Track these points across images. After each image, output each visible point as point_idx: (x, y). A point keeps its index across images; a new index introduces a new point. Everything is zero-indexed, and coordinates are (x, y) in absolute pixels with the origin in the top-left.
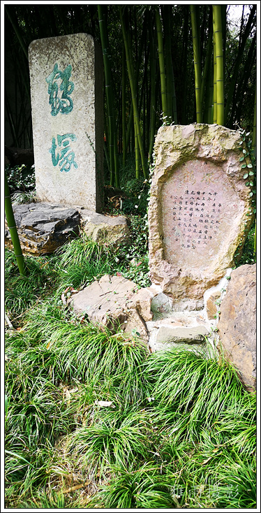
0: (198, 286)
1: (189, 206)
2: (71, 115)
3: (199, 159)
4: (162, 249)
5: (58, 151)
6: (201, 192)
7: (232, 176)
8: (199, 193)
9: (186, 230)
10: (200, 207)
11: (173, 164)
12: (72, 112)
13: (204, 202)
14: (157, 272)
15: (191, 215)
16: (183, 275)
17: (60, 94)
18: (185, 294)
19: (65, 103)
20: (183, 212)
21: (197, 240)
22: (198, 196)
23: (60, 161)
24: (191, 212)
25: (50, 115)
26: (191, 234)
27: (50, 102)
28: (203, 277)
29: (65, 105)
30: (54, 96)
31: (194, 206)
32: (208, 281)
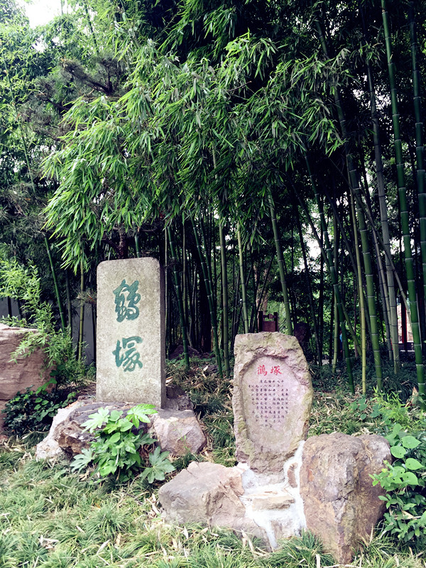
0: (277, 459)
1: (263, 392)
2: (137, 321)
3: (268, 356)
4: (245, 429)
5: (123, 352)
6: (272, 380)
7: (293, 367)
8: (270, 382)
9: (264, 412)
10: (272, 392)
11: (249, 361)
12: (138, 318)
13: (274, 388)
14: (243, 450)
15: (266, 399)
16: (265, 450)
17: (127, 303)
18: (268, 469)
19: (131, 310)
20: (260, 397)
21: (272, 420)
22: (270, 384)
23: (124, 362)
24: (265, 397)
25: (115, 321)
26: (267, 414)
27: (116, 311)
28: (281, 450)
29: (131, 313)
30: (121, 306)
31: (267, 392)
32: (286, 454)
